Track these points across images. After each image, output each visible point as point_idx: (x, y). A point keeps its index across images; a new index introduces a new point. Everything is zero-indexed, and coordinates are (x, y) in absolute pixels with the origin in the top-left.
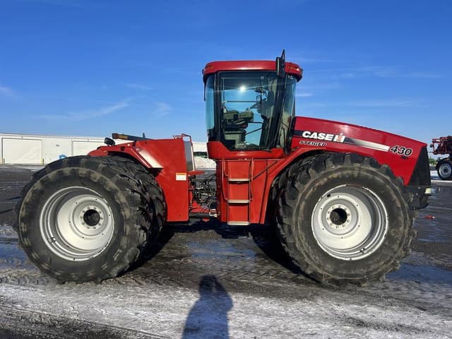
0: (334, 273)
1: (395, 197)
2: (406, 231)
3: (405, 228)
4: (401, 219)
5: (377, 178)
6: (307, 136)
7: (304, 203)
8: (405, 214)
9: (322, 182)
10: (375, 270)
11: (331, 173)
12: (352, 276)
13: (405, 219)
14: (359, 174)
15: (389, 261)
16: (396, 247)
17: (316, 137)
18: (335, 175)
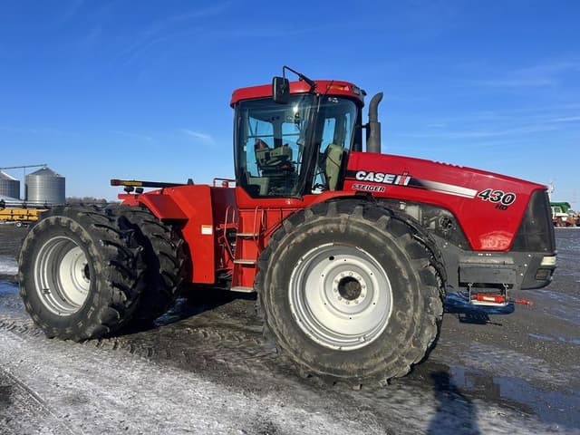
0: (314, 364)
1: (399, 263)
2: (418, 315)
3: (415, 310)
4: (409, 297)
5: (372, 235)
6: (362, 178)
7: (277, 265)
8: (415, 290)
9: (299, 239)
10: (370, 368)
11: (311, 226)
12: (337, 372)
13: (416, 297)
14: (347, 229)
15: (391, 358)
16: (401, 338)
17: (372, 179)
18: (315, 230)
